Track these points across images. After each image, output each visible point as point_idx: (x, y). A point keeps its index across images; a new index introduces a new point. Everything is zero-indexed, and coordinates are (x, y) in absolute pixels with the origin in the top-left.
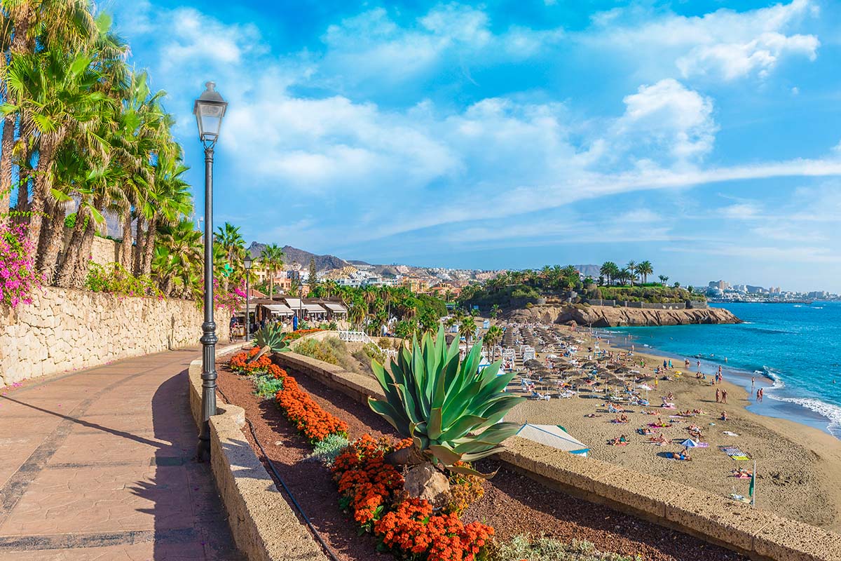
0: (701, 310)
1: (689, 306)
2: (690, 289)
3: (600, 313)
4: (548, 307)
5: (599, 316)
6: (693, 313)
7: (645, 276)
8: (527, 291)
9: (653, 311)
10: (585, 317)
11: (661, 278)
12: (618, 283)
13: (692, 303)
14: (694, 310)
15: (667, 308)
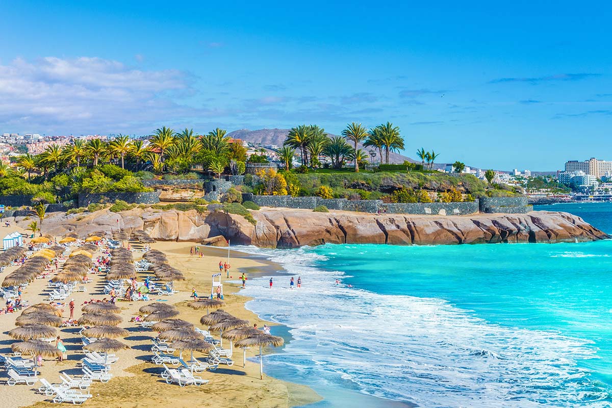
0: (511, 216)
1: (484, 208)
2: (489, 175)
3: (281, 222)
4: (163, 208)
5: (277, 228)
6: (495, 222)
7: (387, 150)
8: (116, 178)
9: (400, 218)
10: (246, 228)
11: (422, 155)
12: (326, 166)
13: (490, 202)
14: (495, 216)
15: (435, 212)
